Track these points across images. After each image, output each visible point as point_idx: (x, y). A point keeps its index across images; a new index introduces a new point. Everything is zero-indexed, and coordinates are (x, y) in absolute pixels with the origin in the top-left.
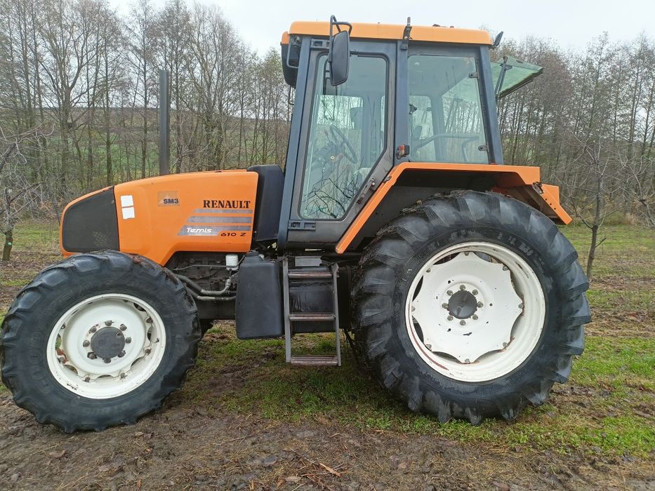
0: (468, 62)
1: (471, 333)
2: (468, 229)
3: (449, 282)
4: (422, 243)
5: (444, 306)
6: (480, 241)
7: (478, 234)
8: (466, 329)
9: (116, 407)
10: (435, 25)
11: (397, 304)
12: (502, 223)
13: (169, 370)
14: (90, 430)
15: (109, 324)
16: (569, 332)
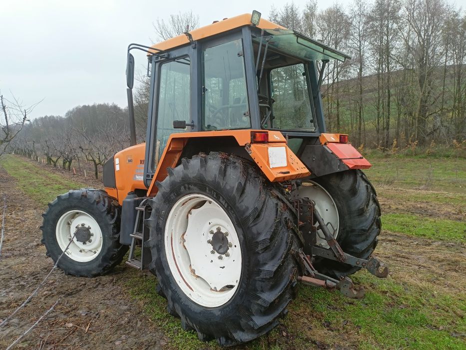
0: (237, 44)
1: (224, 267)
2: (189, 184)
3: (210, 223)
4: (167, 193)
5: (209, 242)
6: (198, 193)
7: (195, 188)
8: (221, 263)
9: (83, 267)
10: (215, 22)
11: (159, 235)
12: (207, 180)
13: (104, 254)
14: (73, 275)
15: (83, 225)
16: (258, 282)
